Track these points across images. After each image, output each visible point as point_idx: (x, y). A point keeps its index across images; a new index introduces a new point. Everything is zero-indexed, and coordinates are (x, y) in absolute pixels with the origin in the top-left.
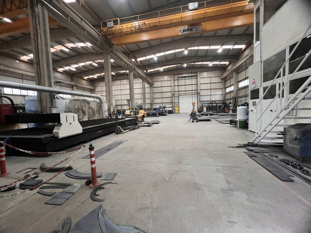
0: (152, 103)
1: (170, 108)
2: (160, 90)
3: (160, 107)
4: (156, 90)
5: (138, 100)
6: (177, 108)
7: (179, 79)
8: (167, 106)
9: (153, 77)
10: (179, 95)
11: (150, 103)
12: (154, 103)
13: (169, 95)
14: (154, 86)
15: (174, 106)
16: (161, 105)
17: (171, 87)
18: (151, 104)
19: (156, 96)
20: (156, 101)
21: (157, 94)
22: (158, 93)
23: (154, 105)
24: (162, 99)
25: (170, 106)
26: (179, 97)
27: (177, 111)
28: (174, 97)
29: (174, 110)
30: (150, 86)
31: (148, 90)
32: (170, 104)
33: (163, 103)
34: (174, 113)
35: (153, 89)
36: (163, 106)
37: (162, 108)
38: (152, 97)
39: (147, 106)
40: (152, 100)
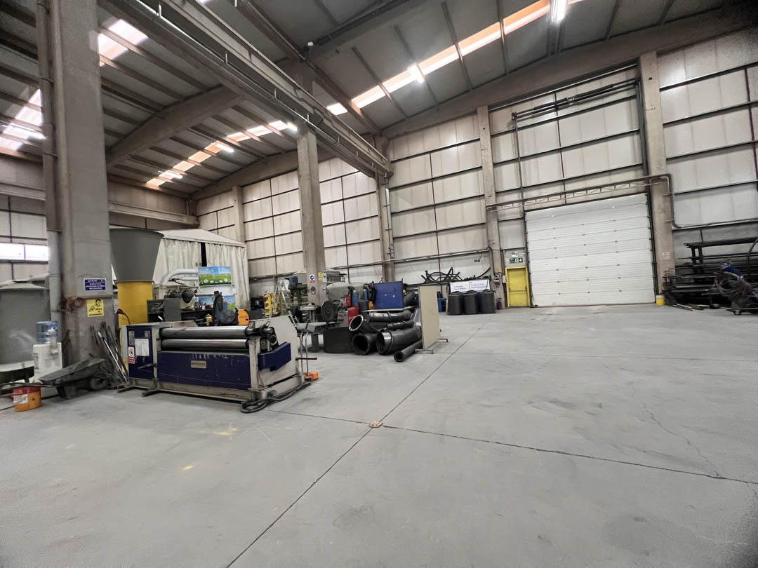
0: (389, 259)
1: (479, 278)
2: (422, 195)
3: (429, 276)
4: (403, 201)
5: (334, 250)
6: (515, 282)
7: (520, 125)
8: (463, 269)
9: (389, 139)
10: (528, 205)
11: (379, 260)
12: (397, 259)
13: (472, 213)
14: (399, 180)
15: (498, 268)
16: (432, 268)
17: (480, 172)
18: (385, 265)
19: (409, 225)
21: (409, 216)
23: (399, 268)
24: (434, 238)
25: (479, 269)
26: (523, 218)
27: (516, 298)
28: (499, 221)
29: (501, 289)
30: (378, 187)
31: (370, 206)
32: (479, 261)
33: (439, 258)
34: (503, 305)
35: (390, 195)
36: (441, 274)
37: (436, 281)
38: (386, 234)
39: (368, 274)
40: (387, 244)
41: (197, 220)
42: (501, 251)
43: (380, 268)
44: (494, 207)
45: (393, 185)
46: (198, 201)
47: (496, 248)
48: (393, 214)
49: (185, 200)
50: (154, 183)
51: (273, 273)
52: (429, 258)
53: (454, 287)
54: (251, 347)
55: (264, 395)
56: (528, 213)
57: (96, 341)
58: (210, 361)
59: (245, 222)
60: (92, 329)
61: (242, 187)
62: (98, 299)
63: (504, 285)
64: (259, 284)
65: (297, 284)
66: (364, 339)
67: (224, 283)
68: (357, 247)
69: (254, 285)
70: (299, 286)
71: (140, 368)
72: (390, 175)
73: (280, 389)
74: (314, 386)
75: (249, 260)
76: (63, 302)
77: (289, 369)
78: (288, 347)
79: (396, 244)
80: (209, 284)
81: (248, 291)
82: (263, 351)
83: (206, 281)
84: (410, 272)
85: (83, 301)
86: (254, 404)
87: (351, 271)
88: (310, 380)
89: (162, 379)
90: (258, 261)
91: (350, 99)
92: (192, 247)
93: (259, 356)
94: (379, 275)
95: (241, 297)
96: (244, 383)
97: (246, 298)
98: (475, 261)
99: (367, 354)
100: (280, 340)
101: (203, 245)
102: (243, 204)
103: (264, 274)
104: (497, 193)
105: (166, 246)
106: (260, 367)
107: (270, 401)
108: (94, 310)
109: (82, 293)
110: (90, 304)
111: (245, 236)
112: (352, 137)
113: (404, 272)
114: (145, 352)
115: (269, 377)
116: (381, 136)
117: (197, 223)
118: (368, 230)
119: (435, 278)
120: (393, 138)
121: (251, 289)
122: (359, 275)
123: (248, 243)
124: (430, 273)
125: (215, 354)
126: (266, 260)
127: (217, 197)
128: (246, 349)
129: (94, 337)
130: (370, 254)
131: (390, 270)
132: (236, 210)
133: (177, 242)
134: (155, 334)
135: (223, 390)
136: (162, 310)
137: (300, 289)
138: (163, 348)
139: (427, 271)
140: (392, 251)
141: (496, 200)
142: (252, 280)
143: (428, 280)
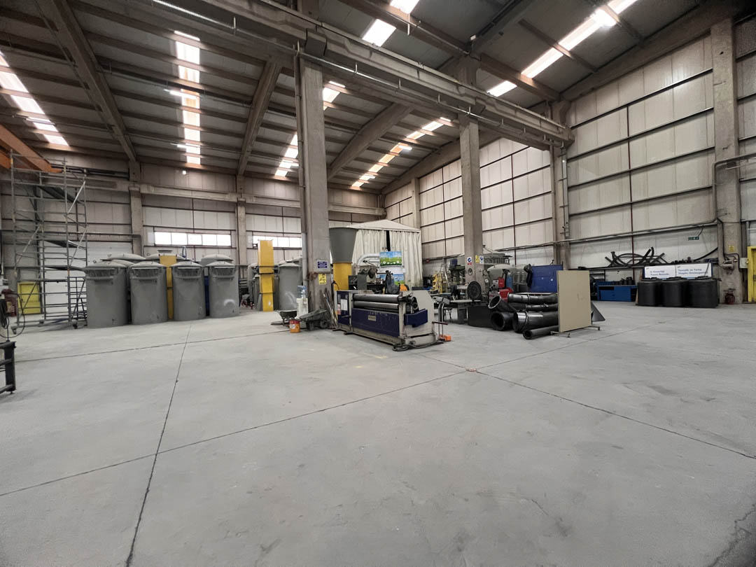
0: (562, 239)
1: (696, 261)
2: (613, 161)
3: (616, 258)
4: (585, 171)
5: (500, 231)
8: (670, 249)
9: (571, 102)
11: (551, 240)
12: (573, 239)
13: (693, 174)
14: (581, 147)
15: (733, 248)
16: (623, 249)
17: (711, 117)
18: (557, 246)
19: (590, 199)
20: (591, 227)
21: (593, 188)
22: (603, 185)
23: (576, 250)
24: (627, 213)
28: (740, 182)
29: (735, 276)
30: (553, 159)
31: (543, 182)
32: (697, 238)
33: (633, 237)
34: (739, 298)
35: (567, 167)
36: (634, 256)
37: (626, 265)
38: (560, 212)
39: (538, 256)
40: (561, 223)
41: (385, 211)
42: (742, 223)
43: (551, 249)
44: (732, 163)
45: (573, 154)
46: (386, 195)
47: (731, 219)
48: (570, 188)
49: (377, 195)
50: (356, 185)
51: (442, 255)
52: (616, 237)
53: (650, 272)
54: (400, 309)
55: (407, 342)
57: (323, 300)
58: (378, 316)
59: (420, 210)
60: (321, 291)
61: (419, 178)
62: (323, 274)
63: (744, 272)
64: (431, 265)
65: (456, 265)
66: (501, 317)
67: (396, 264)
68: (526, 227)
69: (427, 266)
70: (457, 268)
71: (343, 318)
72: (569, 144)
73: (418, 341)
74: (445, 345)
75: (422, 244)
76: (308, 275)
77: (427, 328)
78: (425, 313)
79: (574, 222)
80: (386, 264)
81: (421, 271)
82: (408, 312)
83: (384, 263)
84: (590, 253)
85: (317, 274)
86: (400, 347)
87: (519, 253)
88: (443, 340)
89: (354, 326)
90: (430, 244)
91: (519, 72)
92: (380, 234)
93: (405, 316)
94: (551, 256)
95: (416, 276)
96: (395, 333)
97: (420, 277)
98: (690, 239)
99: (502, 330)
100: (421, 307)
101: (388, 232)
102: (420, 194)
103: (435, 256)
104: (741, 142)
105: (363, 235)
106: (405, 324)
107: (411, 347)
108: (322, 280)
109: (316, 270)
110: (320, 276)
111: (420, 223)
112: (518, 114)
113: (582, 254)
114: (346, 309)
115: (410, 331)
116: (559, 100)
117: (385, 213)
118: (540, 208)
119: (626, 261)
120: (575, 99)
121: (424, 271)
122: (526, 257)
123: (423, 228)
124: (617, 254)
125: (381, 312)
126: (438, 243)
127: (400, 190)
128: (397, 310)
129: (322, 296)
130: (542, 234)
131: (563, 251)
132: (414, 200)
133: (370, 231)
134: (351, 296)
135: (385, 337)
136: (356, 282)
137: (459, 270)
138: (355, 306)
139: (613, 253)
140: (567, 231)
141: (738, 152)
142: (425, 261)
143: (615, 263)
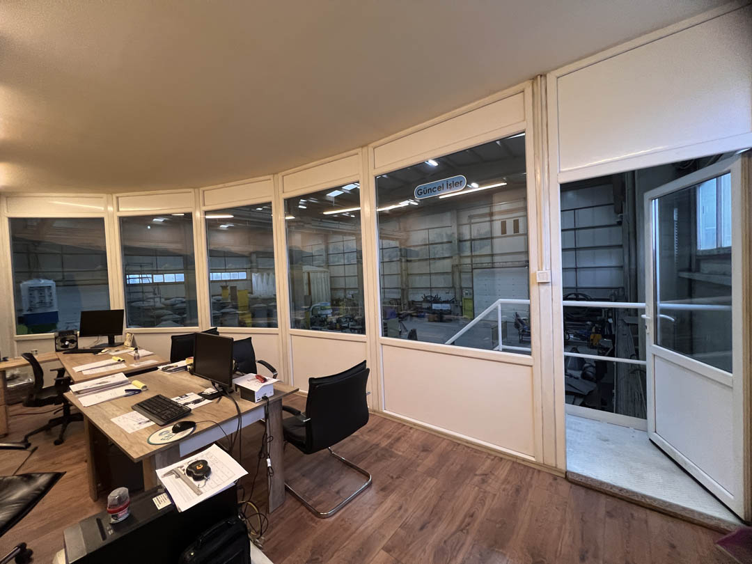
6: (466, 305)
7: (473, 221)
8: (443, 296)
10: (474, 266)
11: (400, 286)
12: (409, 287)
13: (447, 266)
16: (428, 293)
17: (452, 244)
18: (403, 290)
20: (417, 282)
21: (417, 263)
22: (420, 263)
23: (410, 292)
24: (428, 277)
25: (450, 296)
26: (472, 272)
27: (467, 314)
28: (460, 272)
32: (449, 292)
33: (431, 288)
36: (431, 297)
37: (429, 301)
38: (404, 272)
39: (393, 293)
40: (404, 278)
42: (461, 288)
43: (400, 290)
44: (457, 265)
47: (457, 286)
48: (408, 261)
51: (344, 287)
52: (426, 288)
53: (435, 306)
56: (475, 271)
59: (328, 255)
63: (461, 307)
64: (336, 292)
68: (389, 277)
69: (333, 292)
75: (330, 277)
79: (410, 278)
81: (330, 296)
84: (416, 294)
87: (386, 290)
90: (336, 278)
94: (400, 294)
101: (309, 273)
102: (327, 243)
103: (339, 287)
104: (460, 257)
113: (413, 294)
118: (394, 268)
119: (429, 299)
121: (331, 294)
122: (389, 292)
124: (426, 295)
126: (340, 278)
130: (395, 282)
131: (405, 292)
132: (323, 246)
139: (424, 295)
140: (406, 282)
141: (460, 260)
142: (331, 289)
143: (426, 300)
